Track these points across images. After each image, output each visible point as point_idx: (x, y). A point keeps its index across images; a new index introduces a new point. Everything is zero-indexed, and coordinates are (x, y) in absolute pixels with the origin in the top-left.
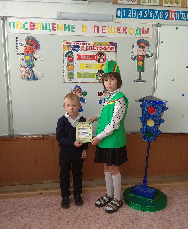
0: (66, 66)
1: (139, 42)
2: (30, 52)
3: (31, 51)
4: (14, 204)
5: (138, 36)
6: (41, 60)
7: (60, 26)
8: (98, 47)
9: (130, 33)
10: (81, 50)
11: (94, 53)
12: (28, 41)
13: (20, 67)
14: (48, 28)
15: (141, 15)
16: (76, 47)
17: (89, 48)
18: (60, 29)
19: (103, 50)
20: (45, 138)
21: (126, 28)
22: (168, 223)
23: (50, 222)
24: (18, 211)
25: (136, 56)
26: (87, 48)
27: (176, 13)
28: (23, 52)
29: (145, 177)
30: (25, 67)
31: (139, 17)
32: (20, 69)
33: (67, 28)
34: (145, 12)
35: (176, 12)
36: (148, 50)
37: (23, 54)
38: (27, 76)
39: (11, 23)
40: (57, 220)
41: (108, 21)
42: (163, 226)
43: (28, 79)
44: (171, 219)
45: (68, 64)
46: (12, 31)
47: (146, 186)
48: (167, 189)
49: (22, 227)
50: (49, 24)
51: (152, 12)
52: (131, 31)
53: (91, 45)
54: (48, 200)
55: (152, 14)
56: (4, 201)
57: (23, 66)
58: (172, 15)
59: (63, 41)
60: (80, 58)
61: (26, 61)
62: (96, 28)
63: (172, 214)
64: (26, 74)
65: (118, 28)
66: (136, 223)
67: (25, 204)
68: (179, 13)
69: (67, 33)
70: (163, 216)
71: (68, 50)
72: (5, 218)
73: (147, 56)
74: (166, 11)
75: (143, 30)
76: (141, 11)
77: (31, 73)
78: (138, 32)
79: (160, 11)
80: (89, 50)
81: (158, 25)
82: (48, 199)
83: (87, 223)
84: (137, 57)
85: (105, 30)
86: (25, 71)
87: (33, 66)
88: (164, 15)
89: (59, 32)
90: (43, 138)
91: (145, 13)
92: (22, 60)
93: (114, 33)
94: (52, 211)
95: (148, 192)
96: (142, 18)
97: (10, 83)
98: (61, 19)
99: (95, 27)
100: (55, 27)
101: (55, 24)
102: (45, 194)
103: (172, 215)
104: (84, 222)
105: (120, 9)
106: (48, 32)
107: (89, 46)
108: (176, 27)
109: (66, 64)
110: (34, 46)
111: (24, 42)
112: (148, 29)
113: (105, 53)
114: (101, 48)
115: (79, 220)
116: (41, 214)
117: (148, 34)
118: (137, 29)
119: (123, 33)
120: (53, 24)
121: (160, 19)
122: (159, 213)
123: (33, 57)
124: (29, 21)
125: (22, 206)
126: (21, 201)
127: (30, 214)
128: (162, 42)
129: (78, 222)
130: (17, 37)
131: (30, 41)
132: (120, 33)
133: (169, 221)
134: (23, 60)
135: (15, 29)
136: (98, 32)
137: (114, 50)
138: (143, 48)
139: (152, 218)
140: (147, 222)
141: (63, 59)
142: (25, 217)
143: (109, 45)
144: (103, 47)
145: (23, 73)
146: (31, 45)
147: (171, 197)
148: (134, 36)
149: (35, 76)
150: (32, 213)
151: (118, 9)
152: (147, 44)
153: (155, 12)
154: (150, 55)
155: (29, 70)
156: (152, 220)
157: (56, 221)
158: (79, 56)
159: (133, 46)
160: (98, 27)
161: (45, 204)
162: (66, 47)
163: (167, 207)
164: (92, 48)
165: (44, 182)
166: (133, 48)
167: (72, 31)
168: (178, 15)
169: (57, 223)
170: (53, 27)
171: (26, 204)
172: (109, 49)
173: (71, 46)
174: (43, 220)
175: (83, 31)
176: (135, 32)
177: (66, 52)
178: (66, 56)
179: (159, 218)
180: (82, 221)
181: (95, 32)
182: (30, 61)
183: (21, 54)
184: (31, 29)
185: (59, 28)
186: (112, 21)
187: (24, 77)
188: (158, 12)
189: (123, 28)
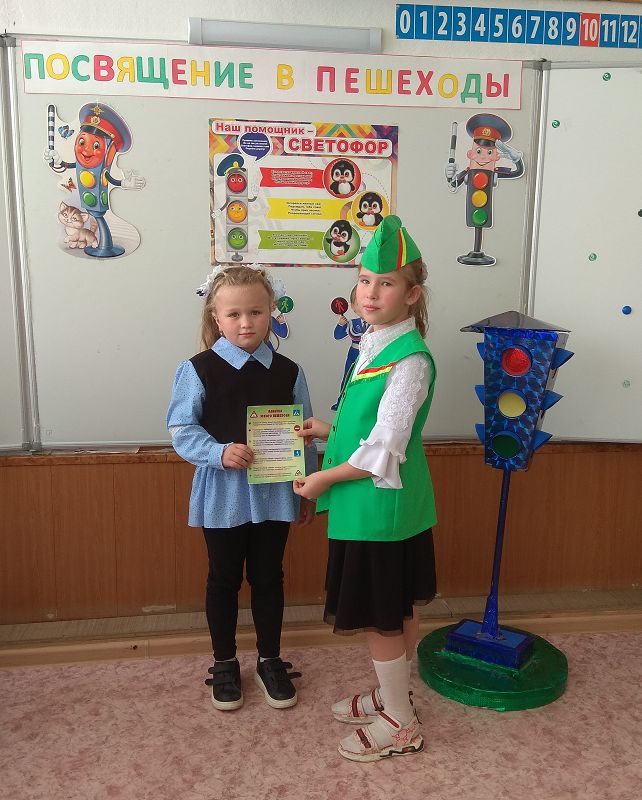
0: (222, 209)
1: (474, 126)
2: (95, 160)
3: (98, 155)
4: (42, 685)
5: (472, 102)
6: (132, 185)
7: (200, 68)
8: (331, 142)
9: (442, 93)
10: (273, 153)
11: (319, 163)
12: (87, 120)
13: (62, 213)
14: (157, 75)
15: (481, 28)
16: (256, 143)
17: (300, 144)
18: (200, 80)
19: (350, 153)
20: (149, 458)
21: (431, 74)
22: (568, 748)
23: (166, 744)
24: (54, 708)
25: (464, 173)
26: (295, 145)
27: (606, 23)
28: (73, 160)
29: (494, 592)
30: (79, 212)
31: (477, 37)
32: (62, 217)
33: (223, 75)
34: (497, 20)
35: (605, 17)
36: (505, 150)
37: (72, 166)
38: (85, 242)
39: (29, 56)
40: (191, 737)
41: (366, 49)
42: (551, 759)
43: (90, 252)
44: (580, 736)
45: (228, 199)
46: (34, 84)
47: (497, 625)
48: (568, 637)
49: (71, 759)
50: (162, 61)
51: (519, 17)
52: (448, 86)
53: (307, 136)
54: (159, 671)
55: (519, 25)
56: (9, 674)
57: (73, 208)
58: (591, 30)
59: (211, 121)
60: (269, 178)
61: (82, 189)
62: (326, 76)
63: (585, 718)
64: (83, 237)
65: (402, 73)
66: (460, 747)
67: (80, 683)
68: (614, 23)
69: (224, 91)
70: (554, 724)
71: (227, 152)
72: (12, 730)
73: (504, 173)
74: (569, 15)
75: (490, 83)
76: (482, 16)
77: (100, 233)
78: (472, 90)
79: (550, 14)
80: (299, 152)
81: (541, 65)
82: (158, 667)
83: (291, 749)
84: (466, 177)
85: (355, 80)
86: (78, 224)
87: (105, 207)
88: (561, 27)
89: (198, 89)
90: (140, 458)
91: (497, 23)
92: (68, 188)
93: (388, 91)
94: (171, 709)
95: (503, 643)
96: (484, 39)
97: (28, 267)
98: (203, 45)
99: (321, 70)
100: (183, 72)
101: (183, 62)
102: (151, 652)
103: (582, 722)
104: (283, 745)
105: (409, 8)
106: (157, 89)
107: (299, 137)
108: (604, 71)
109: (221, 200)
110: (110, 137)
111: (76, 125)
112: (506, 77)
113: (358, 162)
114: (343, 146)
115: (266, 737)
116: (135, 718)
117: (506, 95)
118: (470, 77)
119: (419, 92)
120: (176, 62)
121: (549, 41)
122: (541, 714)
123: (108, 176)
124: (92, 50)
125: (72, 690)
126: (67, 674)
127: (97, 718)
128: (557, 124)
129: (263, 745)
130: (52, 108)
131: (95, 122)
132: (408, 92)
133: (574, 741)
134: (71, 186)
135: (42, 76)
136: (332, 89)
137: (388, 152)
138: (489, 144)
139: (513, 732)
140: (497, 744)
141: (212, 184)
142: (81, 727)
143: (370, 136)
144: (350, 140)
145: (72, 232)
146: (100, 134)
147: (583, 660)
148: (456, 101)
149: (115, 242)
150: (104, 715)
151: (401, 8)
152: (502, 131)
153: (533, 18)
154: (514, 168)
155: (92, 221)
156: (514, 736)
157: (186, 739)
158: (266, 172)
159: (454, 138)
160: (332, 70)
161: (149, 685)
162: (221, 141)
163: (568, 694)
164: (312, 145)
165: (146, 610)
166: (453, 146)
167: (243, 85)
168: (610, 28)
169: (190, 746)
170: (176, 72)
171: (84, 685)
172: (371, 147)
173: (239, 138)
174: (142, 739)
175: (280, 86)
176: (461, 89)
177: (220, 158)
178: (221, 172)
179: (539, 731)
180: (275, 741)
181: (320, 88)
182: (97, 188)
183: (63, 164)
184: (98, 77)
185: (196, 73)
186: (380, 50)
187: (74, 245)
188: (542, 19)
189: (420, 73)
